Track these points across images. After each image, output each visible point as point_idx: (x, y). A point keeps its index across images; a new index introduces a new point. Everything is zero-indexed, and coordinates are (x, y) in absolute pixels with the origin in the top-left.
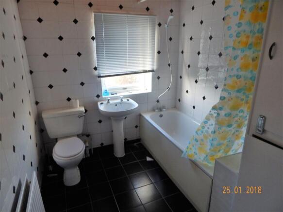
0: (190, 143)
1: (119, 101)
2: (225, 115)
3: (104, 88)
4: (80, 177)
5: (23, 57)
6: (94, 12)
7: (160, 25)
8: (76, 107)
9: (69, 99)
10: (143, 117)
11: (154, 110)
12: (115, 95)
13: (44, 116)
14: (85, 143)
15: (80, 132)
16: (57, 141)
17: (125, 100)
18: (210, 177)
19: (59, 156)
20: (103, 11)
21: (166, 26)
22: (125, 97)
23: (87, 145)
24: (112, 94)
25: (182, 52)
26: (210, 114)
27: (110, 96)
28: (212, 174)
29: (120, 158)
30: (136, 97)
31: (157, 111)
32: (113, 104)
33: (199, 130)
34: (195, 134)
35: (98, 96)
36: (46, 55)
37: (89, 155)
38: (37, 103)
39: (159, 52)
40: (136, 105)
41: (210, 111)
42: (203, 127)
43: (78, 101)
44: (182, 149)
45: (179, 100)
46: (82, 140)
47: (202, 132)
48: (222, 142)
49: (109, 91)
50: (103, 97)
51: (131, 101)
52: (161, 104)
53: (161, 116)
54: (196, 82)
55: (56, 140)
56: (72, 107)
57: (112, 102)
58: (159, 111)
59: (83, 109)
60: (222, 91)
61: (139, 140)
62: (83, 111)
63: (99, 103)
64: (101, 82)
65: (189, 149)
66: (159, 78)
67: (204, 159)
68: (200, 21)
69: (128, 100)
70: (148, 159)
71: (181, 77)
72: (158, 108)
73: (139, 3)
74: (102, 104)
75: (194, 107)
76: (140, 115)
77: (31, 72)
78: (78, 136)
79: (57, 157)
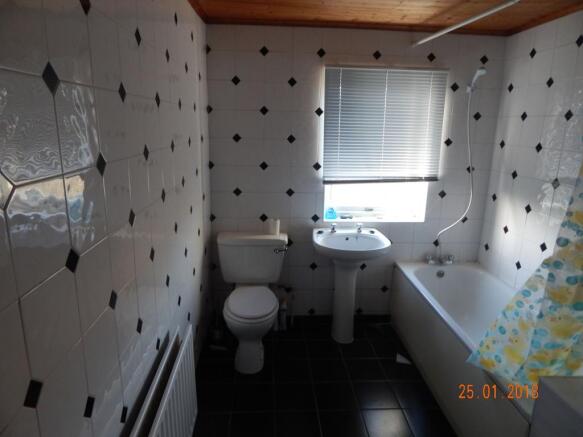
0: (487, 335)
1: (355, 231)
2: (568, 280)
3: (328, 204)
4: (263, 362)
5: (202, 139)
6: (327, 65)
7: (455, 87)
8: (274, 234)
9: (264, 218)
10: (399, 269)
11: (425, 260)
12: (348, 220)
13: (220, 241)
14: (281, 302)
15: (274, 279)
16: (234, 289)
17: (365, 232)
18: (524, 415)
19: (232, 313)
20: (341, 63)
21: (469, 89)
22: (367, 225)
23: (285, 306)
24: (343, 218)
25: (502, 144)
26: (537, 276)
27: (339, 220)
28: (529, 410)
29: (342, 345)
30: (388, 229)
31: (431, 262)
32: (341, 236)
33: (508, 308)
34: (500, 316)
35: (315, 218)
36: (237, 138)
37: (285, 328)
38: (212, 218)
39: (448, 142)
40: (386, 243)
41: (539, 270)
42: (520, 304)
43: (278, 222)
44: (470, 347)
45: (487, 247)
46: (277, 296)
47: (517, 314)
48: (559, 341)
49: (338, 212)
50: (325, 220)
51: (378, 235)
52: (443, 249)
53: (440, 275)
54: (528, 209)
55: (233, 286)
56: (267, 232)
57: (339, 232)
58: (436, 264)
59: (285, 238)
60: (563, 225)
61: (386, 318)
62: (283, 242)
63: (315, 231)
64: (323, 193)
65: (484, 347)
66: (443, 194)
67: (516, 375)
68: (548, 79)
69: (372, 232)
70: (400, 359)
71: (494, 197)
72: (436, 257)
73: (414, 46)
74: (320, 232)
75: (518, 265)
76: (395, 266)
77: (211, 165)
78: (271, 286)
79: (229, 314)
